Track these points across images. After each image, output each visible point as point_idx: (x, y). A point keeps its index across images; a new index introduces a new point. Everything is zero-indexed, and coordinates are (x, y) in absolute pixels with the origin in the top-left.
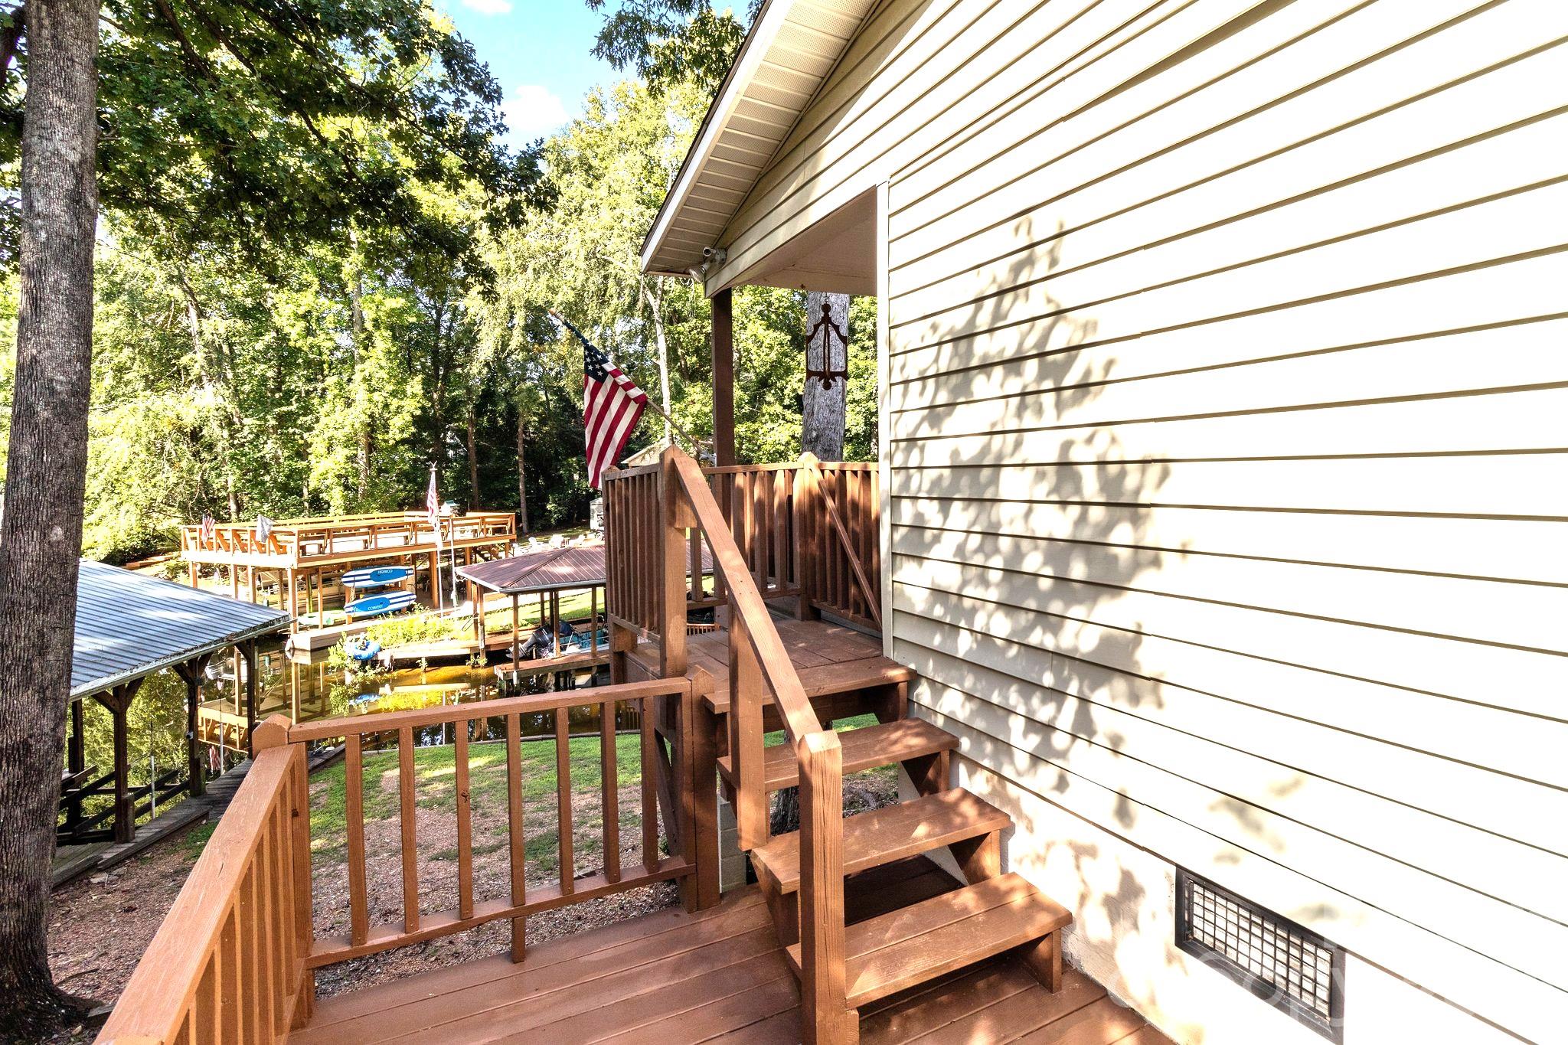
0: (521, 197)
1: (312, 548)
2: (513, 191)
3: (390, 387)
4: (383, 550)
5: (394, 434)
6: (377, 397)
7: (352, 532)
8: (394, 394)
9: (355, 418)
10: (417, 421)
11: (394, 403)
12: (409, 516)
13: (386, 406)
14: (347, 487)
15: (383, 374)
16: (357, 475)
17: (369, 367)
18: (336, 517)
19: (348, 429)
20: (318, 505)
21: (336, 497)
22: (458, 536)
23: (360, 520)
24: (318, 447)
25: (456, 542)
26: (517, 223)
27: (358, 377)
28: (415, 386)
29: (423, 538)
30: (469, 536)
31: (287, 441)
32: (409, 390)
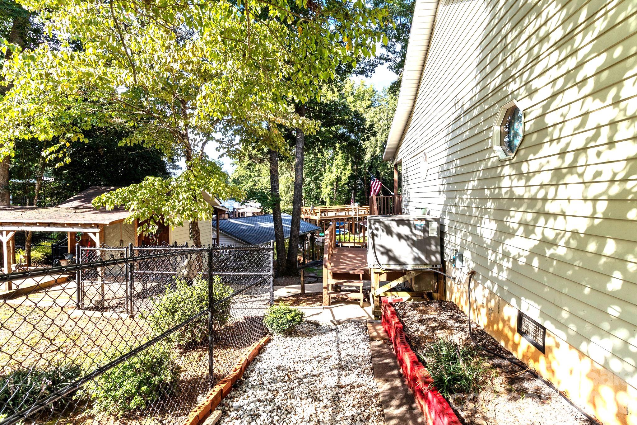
0: (370, 134)
1: (323, 214)
2: (368, 133)
3: (342, 168)
4: (340, 216)
5: (343, 182)
6: (339, 171)
7: (332, 211)
8: (343, 170)
9: (333, 177)
10: (349, 177)
11: (344, 172)
12: (347, 206)
13: (341, 173)
14: (331, 198)
15: (341, 164)
16: (333, 194)
17: (337, 162)
18: (328, 206)
19: (331, 180)
20: (323, 203)
21: (327, 200)
22: (360, 213)
23: (334, 207)
24: (324, 186)
25: (359, 215)
26: (368, 140)
27: (334, 165)
28: (349, 167)
29: (350, 213)
30: (363, 213)
31: (316, 184)
32: (347, 168)
